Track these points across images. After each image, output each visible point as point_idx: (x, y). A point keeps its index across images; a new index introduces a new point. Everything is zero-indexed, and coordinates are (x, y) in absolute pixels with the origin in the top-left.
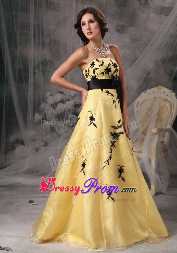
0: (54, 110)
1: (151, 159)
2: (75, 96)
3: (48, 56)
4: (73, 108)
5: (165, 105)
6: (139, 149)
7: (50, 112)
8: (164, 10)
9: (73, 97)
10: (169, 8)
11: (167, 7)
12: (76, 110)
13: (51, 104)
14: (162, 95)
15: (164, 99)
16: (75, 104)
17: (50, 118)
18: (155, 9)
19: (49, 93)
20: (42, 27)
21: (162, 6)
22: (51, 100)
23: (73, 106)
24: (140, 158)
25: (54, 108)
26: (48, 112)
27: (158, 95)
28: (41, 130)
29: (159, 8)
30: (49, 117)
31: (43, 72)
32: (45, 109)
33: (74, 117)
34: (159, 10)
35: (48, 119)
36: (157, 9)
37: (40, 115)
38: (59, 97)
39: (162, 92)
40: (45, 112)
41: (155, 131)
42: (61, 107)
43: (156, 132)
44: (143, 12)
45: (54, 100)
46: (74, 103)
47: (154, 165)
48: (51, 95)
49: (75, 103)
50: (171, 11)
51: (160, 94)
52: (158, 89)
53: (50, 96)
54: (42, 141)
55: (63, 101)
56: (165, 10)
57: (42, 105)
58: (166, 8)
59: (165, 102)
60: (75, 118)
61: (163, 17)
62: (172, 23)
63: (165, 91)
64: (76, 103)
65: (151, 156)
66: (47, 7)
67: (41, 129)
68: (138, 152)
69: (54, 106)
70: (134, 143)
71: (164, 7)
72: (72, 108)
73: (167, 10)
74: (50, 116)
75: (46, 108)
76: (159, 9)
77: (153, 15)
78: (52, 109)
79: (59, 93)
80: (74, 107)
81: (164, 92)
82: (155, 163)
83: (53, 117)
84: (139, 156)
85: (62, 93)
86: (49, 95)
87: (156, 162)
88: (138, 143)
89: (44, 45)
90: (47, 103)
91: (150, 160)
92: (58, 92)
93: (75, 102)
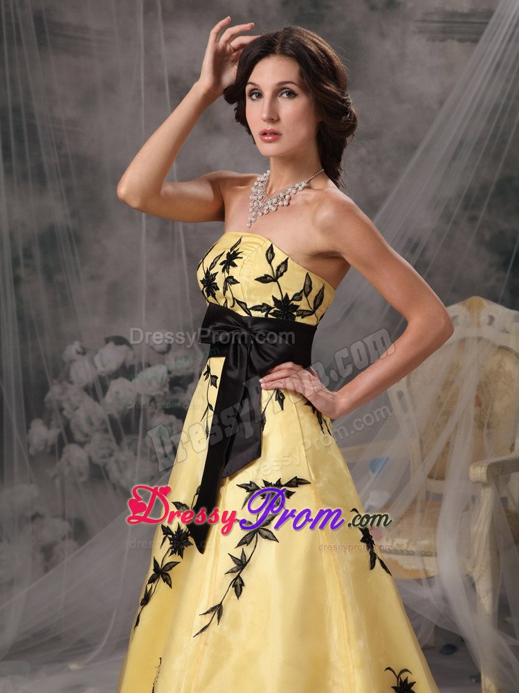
0: (96, 404)
1: (475, 579)
2: (169, 347)
3: (59, 213)
4: (165, 393)
5: (500, 366)
6: (425, 542)
7: (84, 412)
8: (454, 22)
9: (163, 353)
10: (471, 14)
11: (466, 11)
12: (175, 397)
13: (83, 384)
14: (487, 332)
15: (493, 345)
16: (172, 376)
17: (87, 436)
18: (423, 21)
19: (76, 346)
20: (31, 115)
21: (448, 8)
22: (83, 372)
23: (165, 386)
24: (433, 577)
25: (96, 399)
26: (77, 412)
27: (473, 332)
28: (58, 481)
29: (436, 18)
30: (82, 432)
31: (49, 274)
32: (66, 405)
33: (171, 425)
34: (438, 25)
35: (78, 436)
36: (432, 22)
37: (48, 425)
38: (111, 357)
39: (484, 318)
40: (65, 413)
41: (479, 472)
42: (122, 393)
43: (484, 478)
44: (383, 35)
45: (96, 368)
46: (166, 375)
47: (486, 602)
48: (83, 352)
49: (169, 372)
50: (487, 23)
51: (479, 325)
52: (469, 308)
53: (80, 357)
54: (64, 517)
55: (127, 371)
56: (457, 22)
57: (55, 392)
58: (462, 15)
59: (498, 357)
60: (174, 427)
61: (455, 47)
62: (492, 69)
63: (493, 315)
64: (174, 374)
65: (474, 567)
66: (42, 44)
67: (55, 476)
68: (422, 556)
69: (96, 390)
70: (402, 519)
71: (454, 14)
72: (162, 393)
73: (466, 23)
74: (86, 428)
75: (69, 399)
76: (438, 22)
77: (417, 45)
78: (88, 401)
79: (111, 344)
80: (167, 389)
81: (492, 319)
82: (490, 595)
83: (98, 430)
84: (428, 568)
85: (120, 341)
86: (74, 352)
87: (494, 590)
88: (417, 517)
89: (40, 176)
90: (71, 383)
91: (471, 585)
92: (107, 341)
93: (170, 369)
